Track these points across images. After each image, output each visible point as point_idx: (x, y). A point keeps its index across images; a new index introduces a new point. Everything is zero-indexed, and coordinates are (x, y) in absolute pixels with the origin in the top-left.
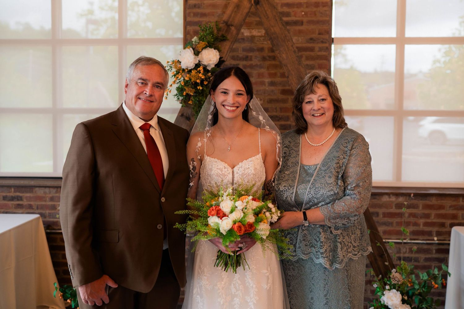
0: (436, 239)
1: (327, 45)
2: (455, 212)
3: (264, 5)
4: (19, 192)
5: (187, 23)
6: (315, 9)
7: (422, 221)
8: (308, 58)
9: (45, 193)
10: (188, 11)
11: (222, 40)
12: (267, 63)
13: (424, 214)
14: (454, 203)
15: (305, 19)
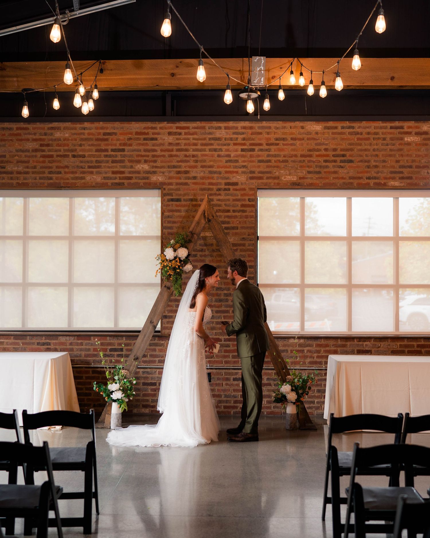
0: (324, 366)
1: (253, 242)
2: (335, 348)
3: (213, 223)
4: (48, 340)
5: (163, 228)
6: (245, 220)
7: (315, 355)
8: (241, 250)
9: (66, 340)
10: (164, 220)
11: (189, 242)
12: (215, 254)
13: (316, 350)
14: (335, 343)
15: (239, 226)
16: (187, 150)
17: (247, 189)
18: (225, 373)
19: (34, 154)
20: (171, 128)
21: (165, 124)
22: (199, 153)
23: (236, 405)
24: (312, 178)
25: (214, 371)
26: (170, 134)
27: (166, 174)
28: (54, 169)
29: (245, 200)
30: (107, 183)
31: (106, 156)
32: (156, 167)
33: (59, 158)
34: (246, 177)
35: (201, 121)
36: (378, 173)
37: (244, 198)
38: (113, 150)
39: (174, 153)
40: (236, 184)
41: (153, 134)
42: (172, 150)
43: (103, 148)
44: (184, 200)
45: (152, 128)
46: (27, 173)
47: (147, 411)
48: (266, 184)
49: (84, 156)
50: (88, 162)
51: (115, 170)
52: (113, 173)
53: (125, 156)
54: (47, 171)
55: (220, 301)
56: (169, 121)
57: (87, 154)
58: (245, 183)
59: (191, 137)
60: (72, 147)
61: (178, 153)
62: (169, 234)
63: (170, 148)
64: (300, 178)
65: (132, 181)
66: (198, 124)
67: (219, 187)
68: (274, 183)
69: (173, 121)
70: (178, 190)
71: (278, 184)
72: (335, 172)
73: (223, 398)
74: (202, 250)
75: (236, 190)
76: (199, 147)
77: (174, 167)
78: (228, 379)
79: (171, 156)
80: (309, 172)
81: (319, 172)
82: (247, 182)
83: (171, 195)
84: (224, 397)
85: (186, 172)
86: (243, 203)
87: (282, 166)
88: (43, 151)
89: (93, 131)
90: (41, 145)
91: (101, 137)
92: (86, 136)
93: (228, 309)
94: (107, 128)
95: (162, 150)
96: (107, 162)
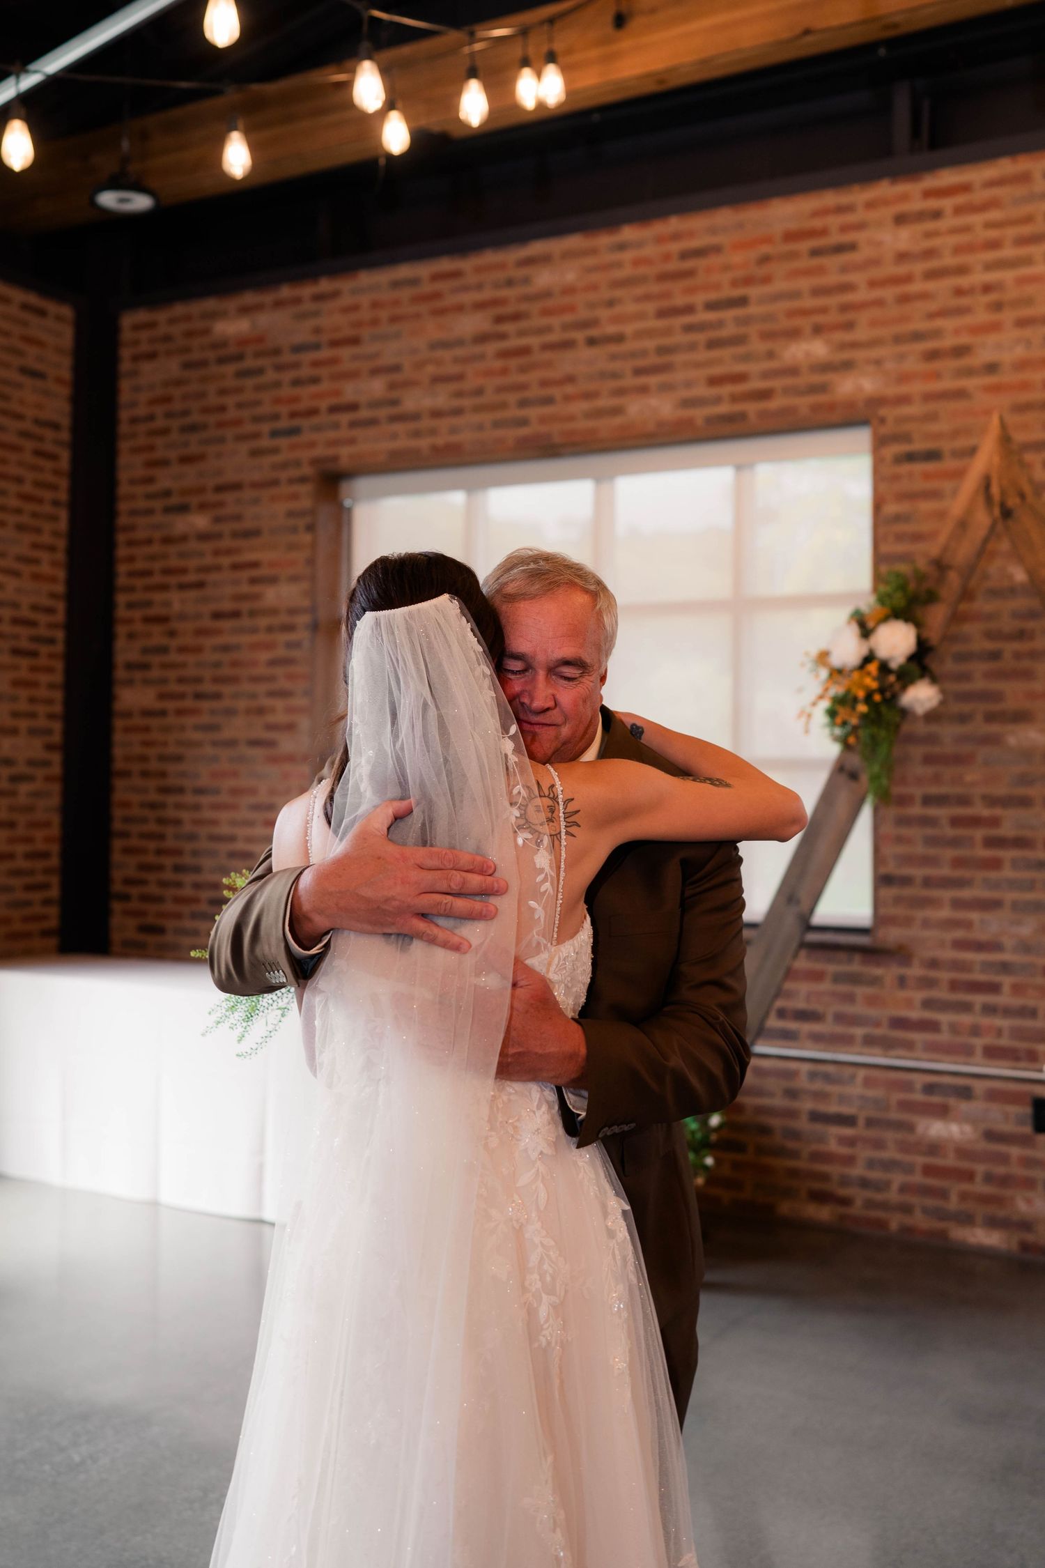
3: (1025, 520)
5: (881, 558)
10: (882, 531)
11: (924, 602)
16: (962, 270)
19: (478, 349)
20: (904, 198)
21: (884, 189)
22: (1008, 276)
26: (900, 220)
27: (890, 366)
28: (535, 392)
30: (689, 422)
31: (689, 328)
32: (854, 345)
33: (547, 355)
35: (1012, 152)
38: (711, 306)
39: (916, 287)
41: (844, 229)
42: (908, 279)
43: (680, 301)
44: (956, 454)
45: (840, 210)
46: (458, 412)
47: (823, 1213)
49: (619, 338)
50: (633, 355)
51: (717, 371)
52: (714, 381)
53: (746, 321)
54: (512, 398)
56: (896, 175)
57: (629, 329)
59: (977, 219)
60: (583, 314)
61: (931, 286)
63: (902, 270)
65: (774, 404)
66: (1005, 167)
69: (911, 172)
70: (932, 417)
74: (1021, 635)
76: (1008, 252)
77: (917, 336)
79: (904, 299)
83: (906, 438)
85: (960, 351)
88: (502, 336)
89: (649, 251)
90: (499, 319)
91: (674, 265)
92: (627, 272)
94: (691, 234)
95: (873, 284)
96: (692, 347)
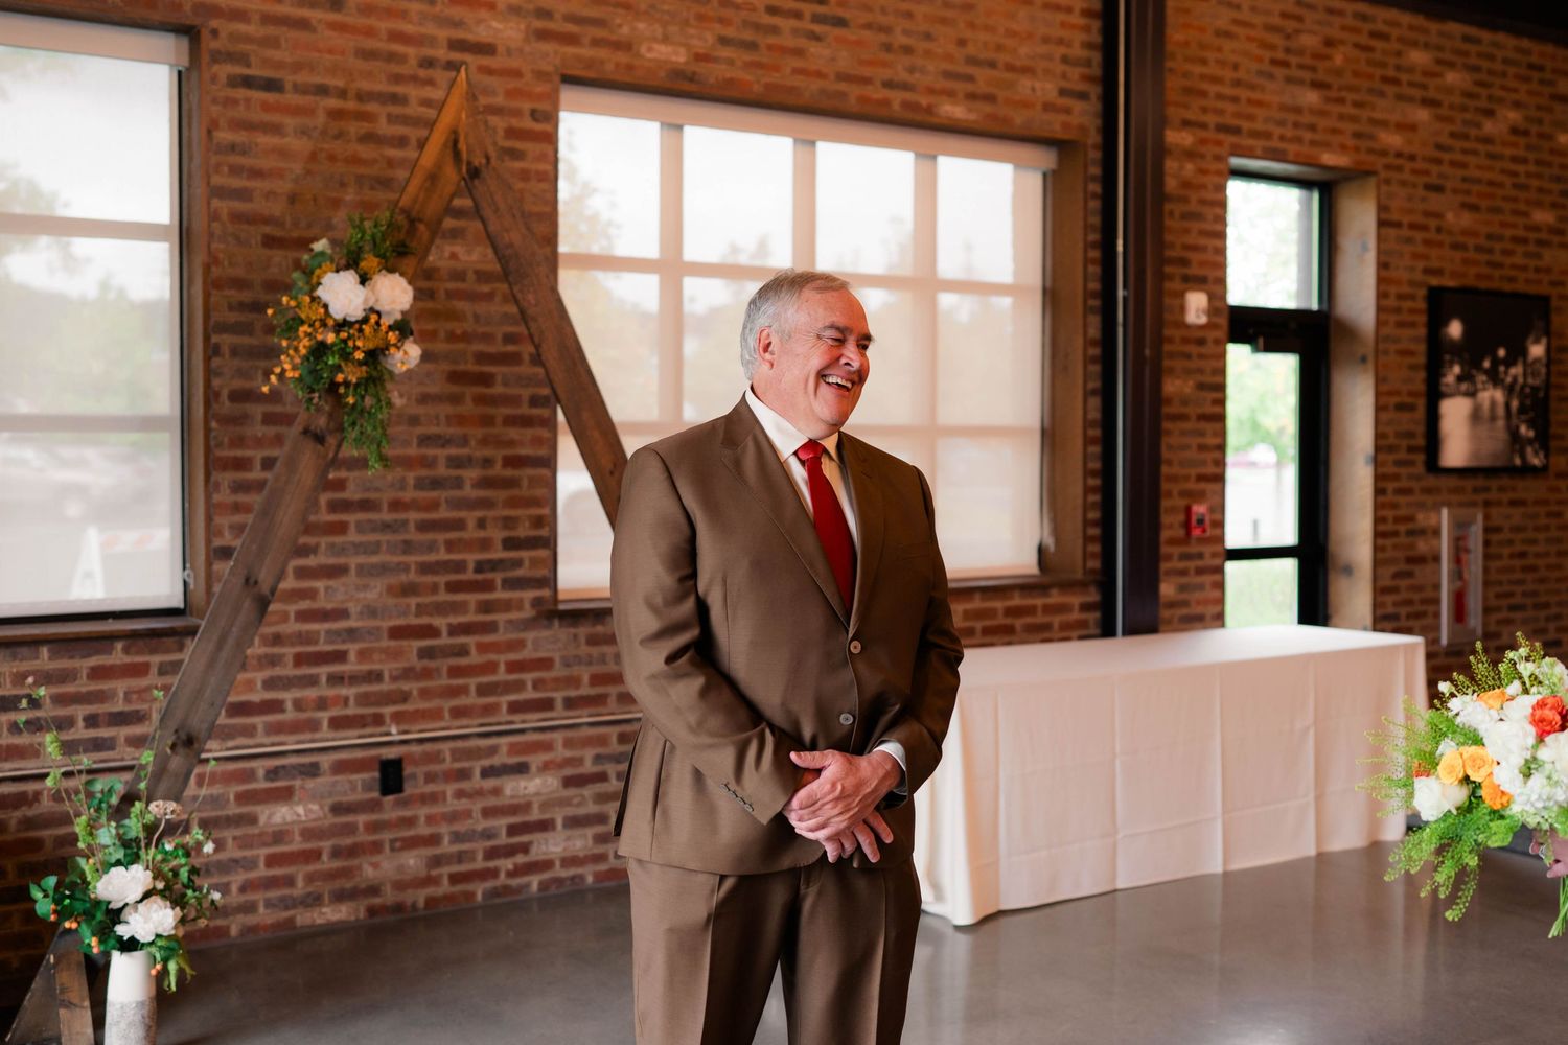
3: (490, 182)
6: (521, 185)
10: (214, 159)
17: (528, 77)
18: (454, 752)
23: (491, 864)
24: (731, 62)
25: (415, 749)
29: (517, 113)
34: (522, 27)
36: (911, 70)
37: (514, 104)
40: (486, 49)
44: (298, 89)
48: (590, 63)
55: (436, 483)
58: (521, 51)
62: (237, 217)
64: (700, 58)
67: (428, 52)
68: (617, 65)
70: (271, 42)
71: (630, 67)
72: (799, 53)
73: (447, 847)
75: (489, 71)
78: (464, 775)
80: (724, 41)
81: (752, 46)
82: (527, 49)
83: (242, 59)
84: (452, 842)
86: (515, 123)
87: (643, 7)
93: (462, 514)
